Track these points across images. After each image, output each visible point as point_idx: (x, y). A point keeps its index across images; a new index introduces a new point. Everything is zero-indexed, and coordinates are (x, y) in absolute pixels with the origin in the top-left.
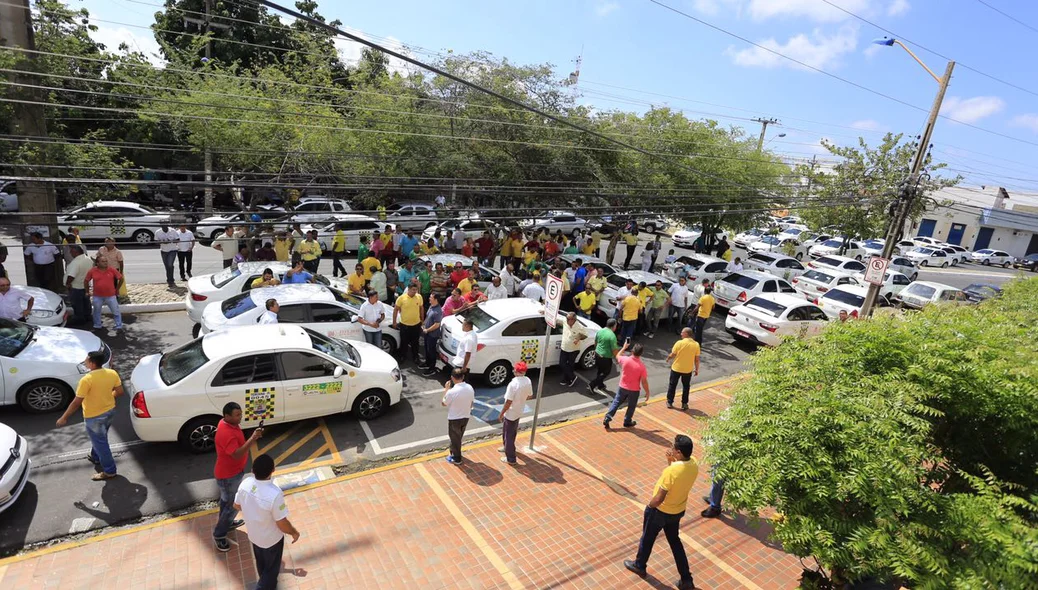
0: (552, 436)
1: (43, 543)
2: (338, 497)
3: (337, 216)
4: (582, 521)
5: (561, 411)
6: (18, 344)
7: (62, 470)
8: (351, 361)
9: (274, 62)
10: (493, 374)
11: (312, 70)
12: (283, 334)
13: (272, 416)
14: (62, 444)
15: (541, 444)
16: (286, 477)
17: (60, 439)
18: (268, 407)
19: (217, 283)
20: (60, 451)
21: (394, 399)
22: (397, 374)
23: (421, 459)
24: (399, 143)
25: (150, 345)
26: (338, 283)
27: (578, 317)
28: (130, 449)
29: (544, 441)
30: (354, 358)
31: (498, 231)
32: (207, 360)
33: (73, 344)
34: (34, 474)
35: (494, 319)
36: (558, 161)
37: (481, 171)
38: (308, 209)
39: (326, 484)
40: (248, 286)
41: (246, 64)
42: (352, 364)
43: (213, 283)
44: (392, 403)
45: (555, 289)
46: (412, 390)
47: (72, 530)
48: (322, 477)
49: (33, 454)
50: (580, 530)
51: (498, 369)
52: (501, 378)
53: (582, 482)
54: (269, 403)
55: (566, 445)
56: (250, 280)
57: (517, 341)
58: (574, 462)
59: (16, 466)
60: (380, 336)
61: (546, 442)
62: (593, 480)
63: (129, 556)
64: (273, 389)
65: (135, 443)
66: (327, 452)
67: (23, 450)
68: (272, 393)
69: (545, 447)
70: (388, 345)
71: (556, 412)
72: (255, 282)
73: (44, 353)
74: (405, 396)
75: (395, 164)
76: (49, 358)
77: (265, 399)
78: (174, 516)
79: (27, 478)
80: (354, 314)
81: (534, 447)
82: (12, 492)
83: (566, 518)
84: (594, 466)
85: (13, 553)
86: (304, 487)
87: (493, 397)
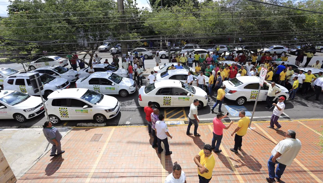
0: (259, 125)
1: (121, 125)
2: (184, 129)
3: (195, 50)
4: (264, 156)
5: (264, 117)
6: (120, 81)
7: (125, 110)
8: (193, 92)
9: (177, 4)
10: (239, 101)
11: (187, 5)
12: (174, 83)
13: (170, 105)
14: (126, 104)
15: (253, 127)
16: (172, 121)
17: (126, 103)
18: (169, 102)
19: (160, 68)
20: (126, 106)
21: (205, 105)
22: (206, 97)
23: (211, 124)
24: (213, 24)
25: (145, 84)
26: (192, 69)
27: (276, 84)
28: (138, 108)
29: (254, 126)
30: (193, 91)
31: (248, 53)
32: (155, 88)
33: (129, 82)
34: (121, 110)
35: (242, 83)
36: (275, 25)
37: (243, 31)
38: (187, 48)
39: (182, 125)
40: (168, 69)
41: (169, 6)
42: (193, 93)
43: (159, 68)
44: (204, 106)
45: (264, 72)
46: (212, 103)
47: (126, 124)
48: (181, 124)
49: (121, 106)
50: (263, 159)
51: (241, 100)
52: (242, 103)
53: (267, 143)
54: (169, 101)
55: (263, 129)
56: (168, 68)
57: (249, 91)
58: (266, 135)
59: (117, 107)
60: (203, 85)
61: (256, 127)
62: (273, 143)
63: (136, 132)
64: (171, 97)
65: (139, 107)
66: (184, 117)
67: (118, 104)
68: (170, 98)
69: (255, 128)
70: (205, 88)
71: (262, 117)
72: (169, 68)
73: (123, 84)
74: (209, 104)
75: (211, 31)
76: (124, 85)
77: (168, 100)
78: (146, 126)
79: (119, 111)
80: (195, 78)
81: (250, 127)
82: (117, 113)
83: (258, 153)
84: (274, 138)
85: (117, 126)
86: (176, 125)
87: (239, 109)
